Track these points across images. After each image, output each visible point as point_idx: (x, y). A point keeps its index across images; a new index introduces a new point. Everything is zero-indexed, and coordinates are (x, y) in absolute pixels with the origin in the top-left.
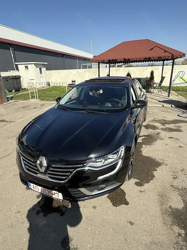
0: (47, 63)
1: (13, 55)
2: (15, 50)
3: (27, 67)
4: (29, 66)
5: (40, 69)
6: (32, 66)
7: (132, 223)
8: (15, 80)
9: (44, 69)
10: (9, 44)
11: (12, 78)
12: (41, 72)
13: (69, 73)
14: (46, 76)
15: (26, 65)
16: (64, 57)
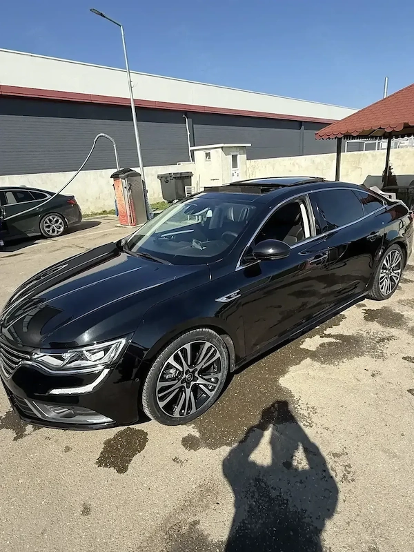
0: (250, 145)
1: (189, 133)
2: (194, 123)
3: (208, 155)
4: (212, 152)
5: (234, 158)
6: (217, 152)
7: (86, 510)
8: (180, 182)
9: (242, 158)
10: (186, 113)
11: (175, 178)
12: (235, 164)
13: (294, 165)
14: (246, 172)
15: (207, 151)
16: (303, 127)
